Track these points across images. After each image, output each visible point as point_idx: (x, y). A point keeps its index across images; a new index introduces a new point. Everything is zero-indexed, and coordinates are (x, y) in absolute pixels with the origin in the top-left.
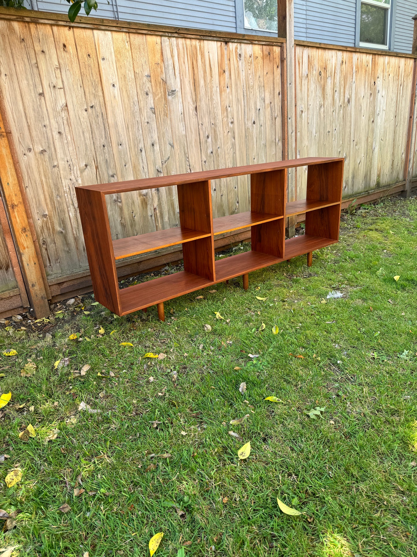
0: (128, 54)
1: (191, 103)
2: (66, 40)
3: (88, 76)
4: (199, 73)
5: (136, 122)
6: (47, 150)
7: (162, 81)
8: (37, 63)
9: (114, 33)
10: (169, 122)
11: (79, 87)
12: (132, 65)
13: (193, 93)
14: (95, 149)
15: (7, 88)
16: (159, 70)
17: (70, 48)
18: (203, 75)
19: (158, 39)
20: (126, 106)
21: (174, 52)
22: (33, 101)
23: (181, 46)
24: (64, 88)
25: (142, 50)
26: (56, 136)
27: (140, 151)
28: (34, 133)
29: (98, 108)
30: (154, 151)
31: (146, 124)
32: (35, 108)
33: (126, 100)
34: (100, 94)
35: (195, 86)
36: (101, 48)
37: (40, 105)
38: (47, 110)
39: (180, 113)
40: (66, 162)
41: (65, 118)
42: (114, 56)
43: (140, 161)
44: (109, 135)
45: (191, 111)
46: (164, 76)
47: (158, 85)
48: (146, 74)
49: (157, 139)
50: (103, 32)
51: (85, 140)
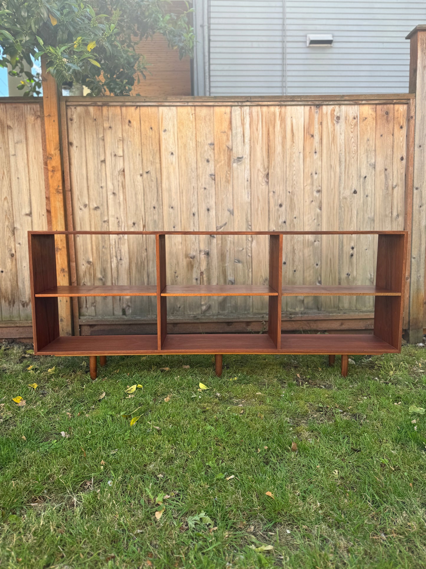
0: (191, 125)
1: (262, 170)
2: (132, 117)
3: (148, 146)
4: (277, 140)
5: (192, 187)
6: (101, 207)
7: (226, 149)
8: (103, 137)
9: (179, 108)
10: (230, 188)
11: (138, 155)
12: (194, 135)
13: (266, 160)
14: (145, 209)
15: (76, 156)
16: (225, 138)
17: (135, 123)
18: (280, 141)
19: (228, 109)
20: (183, 172)
21: (245, 120)
22: (95, 166)
23: (254, 114)
24: (123, 156)
25: (207, 119)
26: (111, 197)
27: (192, 215)
28: (91, 192)
29: (153, 173)
30: (208, 216)
31: (203, 190)
32: (96, 172)
33: (184, 167)
34: (158, 161)
35: (268, 152)
36: (164, 121)
37: (101, 170)
38: (106, 174)
39: (246, 180)
40: (116, 219)
41: (120, 181)
42: (176, 128)
43: (192, 224)
44: (161, 199)
45: (260, 178)
46: (230, 143)
47: (222, 153)
48: (209, 142)
49: (214, 205)
50: (168, 108)
51: (136, 201)
